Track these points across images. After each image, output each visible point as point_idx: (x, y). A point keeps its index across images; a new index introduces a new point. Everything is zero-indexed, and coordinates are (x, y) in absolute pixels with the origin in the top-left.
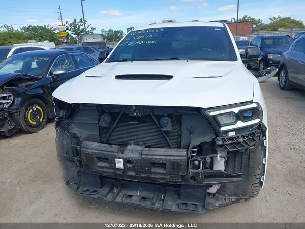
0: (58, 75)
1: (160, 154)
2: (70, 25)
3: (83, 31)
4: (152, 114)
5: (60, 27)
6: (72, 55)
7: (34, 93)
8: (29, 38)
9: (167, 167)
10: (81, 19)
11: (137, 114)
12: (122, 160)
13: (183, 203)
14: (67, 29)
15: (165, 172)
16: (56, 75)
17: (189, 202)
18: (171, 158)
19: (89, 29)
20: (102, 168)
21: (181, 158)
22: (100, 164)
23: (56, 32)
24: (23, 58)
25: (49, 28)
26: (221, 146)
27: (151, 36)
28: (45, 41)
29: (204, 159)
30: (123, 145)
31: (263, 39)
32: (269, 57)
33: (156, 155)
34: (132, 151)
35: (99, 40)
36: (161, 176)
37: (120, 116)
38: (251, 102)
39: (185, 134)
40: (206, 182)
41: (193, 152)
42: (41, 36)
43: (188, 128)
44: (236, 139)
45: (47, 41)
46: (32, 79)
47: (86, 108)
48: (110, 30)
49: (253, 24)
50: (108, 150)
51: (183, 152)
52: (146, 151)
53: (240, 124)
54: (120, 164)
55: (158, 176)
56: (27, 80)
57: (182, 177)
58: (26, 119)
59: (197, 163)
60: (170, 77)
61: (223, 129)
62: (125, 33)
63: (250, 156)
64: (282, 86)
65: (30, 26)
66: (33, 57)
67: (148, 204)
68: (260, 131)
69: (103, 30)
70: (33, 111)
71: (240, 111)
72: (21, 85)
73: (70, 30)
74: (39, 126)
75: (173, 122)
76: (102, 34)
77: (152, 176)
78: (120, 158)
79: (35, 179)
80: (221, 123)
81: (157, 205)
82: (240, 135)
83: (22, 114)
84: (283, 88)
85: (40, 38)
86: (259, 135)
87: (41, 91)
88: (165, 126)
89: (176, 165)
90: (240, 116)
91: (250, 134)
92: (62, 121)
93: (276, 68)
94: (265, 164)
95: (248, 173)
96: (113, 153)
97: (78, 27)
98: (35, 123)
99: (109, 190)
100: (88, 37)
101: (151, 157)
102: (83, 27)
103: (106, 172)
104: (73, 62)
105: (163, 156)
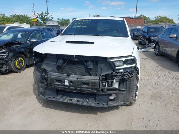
0: (33, 42)
1: (87, 78)
2: (39, 15)
3: (46, 19)
4: (83, 60)
5: (33, 16)
6: (41, 32)
7: (20, 51)
8: (15, 22)
9: (90, 84)
10: (46, 12)
11: (76, 60)
12: (68, 81)
13: (97, 103)
14: (37, 17)
15: (89, 87)
16: (32, 42)
17: (100, 103)
18: (92, 80)
19: (51, 18)
20: (58, 85)
21: (97, 80)
22: (57, 83)
23: (31, 19)
24: (14, 32)
25: (27, 16)
26: (116, 76)
27: (85, 23)
28: (24, 24)
29: (108, 82)
30: (69, 75)
31: (149, 28)
32: (151, 38)
33: (85, 79)
34: (73, 77)
35: (56, 24)
36: (87, 89)
37: (67, 61)
38: (131, 56)
39: (99, 70)
40: (108, 92)
41: (103, 79)
42: (22, 21)
43: (101, 67)
44: (123, 73)
45: (25, 24)
46: (19, 43)
47: (51, 56)
48: (62, 19)
49: (145, 20)
50: (61, 76)
51: (97, 78)
52: (80, 77)
53: (125, 66)
54: (67, 83)
55: (86, 89)
56: (16, 44)
57: (97, 89)
58: (15, 64)
59: (104, 84)
60: (93, 43)
61: (117, 68)
62: (71, 21)
63: (131, 83)
64: (157, 54)
65: (15, 15)
66: (20, 31)
67: (80, 103)
68: (135, 70)
69: (58, 19)
70: (19, 61)
71: (126, 60)
72: (13, 46)
73: (39, 18)
74: (22, 69)
75: (93, 64)
76: (58, 21)
77: (83, 89)
78: (67, 80)
79: (21, 94)
80: (116, 65)
81: (85, 104)
82: (125, 71)
83: (12, 62)
84: (157, 55)
85: (21, 22)
86: (135, 72)
87: (24, 50)
88: (90, 66)
89: (94, 84)
90: (125, 62)
91: (130, 71)
92: (37, 63)
93: (154, 44)
94: (138, 86)
95: (130, 91)
96: (64, 78)
97: (44, 16)
98: (19, 67)
99: (61, 97)
100: (50, 22)
101: (82, 80)
102: (47, 17)
103: (60, 87)
104: (41, 35)
105: (88, 79)
